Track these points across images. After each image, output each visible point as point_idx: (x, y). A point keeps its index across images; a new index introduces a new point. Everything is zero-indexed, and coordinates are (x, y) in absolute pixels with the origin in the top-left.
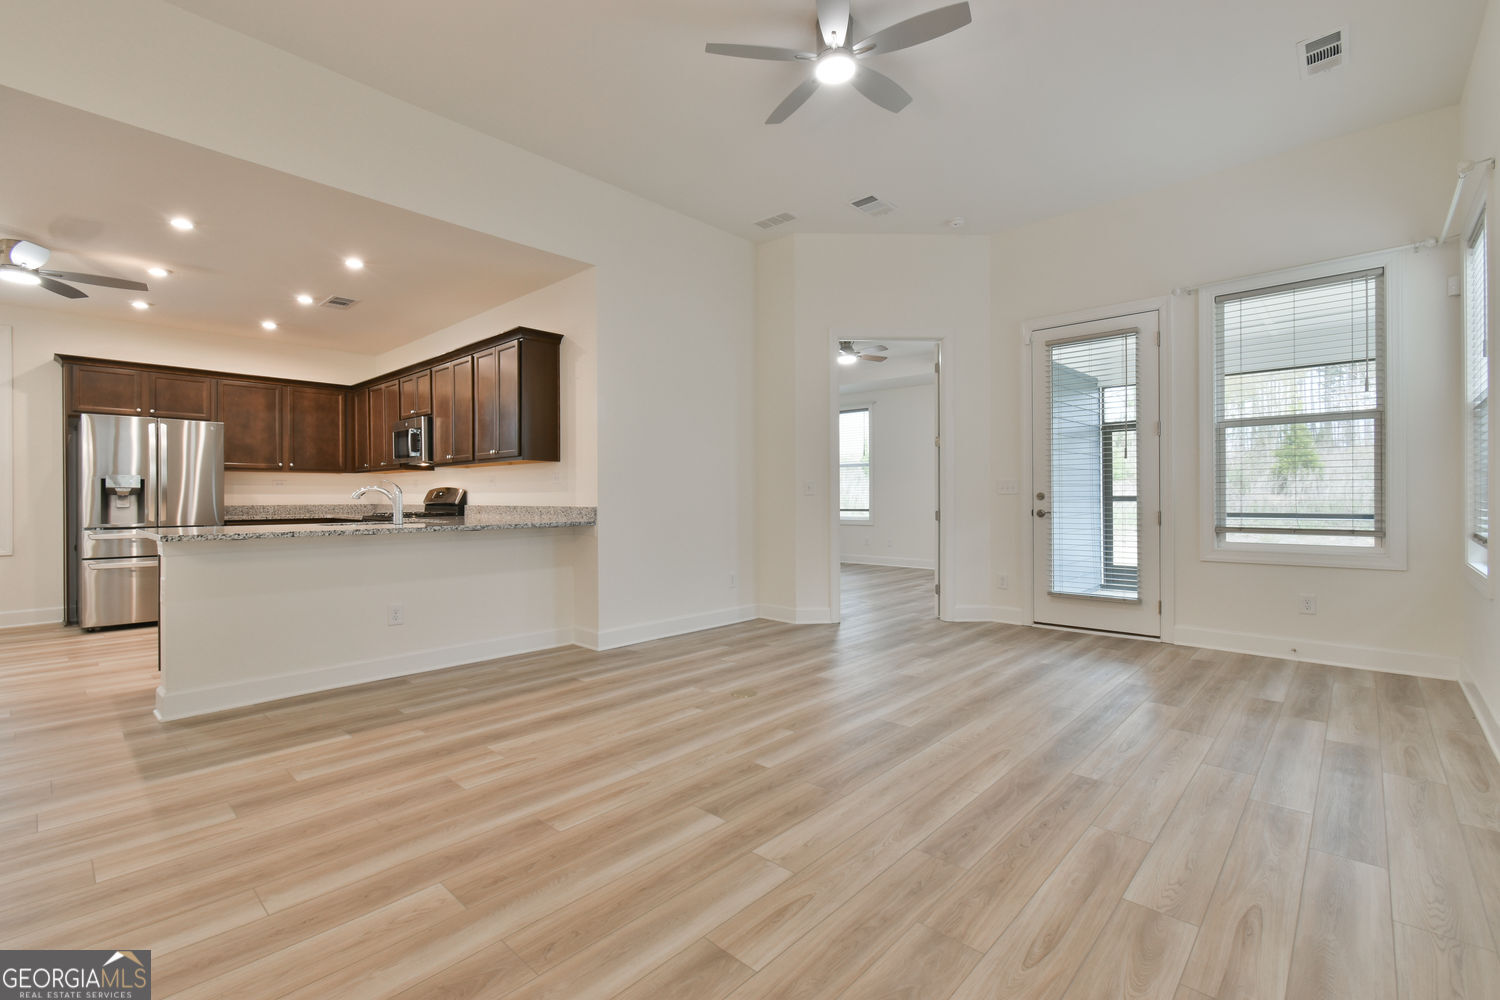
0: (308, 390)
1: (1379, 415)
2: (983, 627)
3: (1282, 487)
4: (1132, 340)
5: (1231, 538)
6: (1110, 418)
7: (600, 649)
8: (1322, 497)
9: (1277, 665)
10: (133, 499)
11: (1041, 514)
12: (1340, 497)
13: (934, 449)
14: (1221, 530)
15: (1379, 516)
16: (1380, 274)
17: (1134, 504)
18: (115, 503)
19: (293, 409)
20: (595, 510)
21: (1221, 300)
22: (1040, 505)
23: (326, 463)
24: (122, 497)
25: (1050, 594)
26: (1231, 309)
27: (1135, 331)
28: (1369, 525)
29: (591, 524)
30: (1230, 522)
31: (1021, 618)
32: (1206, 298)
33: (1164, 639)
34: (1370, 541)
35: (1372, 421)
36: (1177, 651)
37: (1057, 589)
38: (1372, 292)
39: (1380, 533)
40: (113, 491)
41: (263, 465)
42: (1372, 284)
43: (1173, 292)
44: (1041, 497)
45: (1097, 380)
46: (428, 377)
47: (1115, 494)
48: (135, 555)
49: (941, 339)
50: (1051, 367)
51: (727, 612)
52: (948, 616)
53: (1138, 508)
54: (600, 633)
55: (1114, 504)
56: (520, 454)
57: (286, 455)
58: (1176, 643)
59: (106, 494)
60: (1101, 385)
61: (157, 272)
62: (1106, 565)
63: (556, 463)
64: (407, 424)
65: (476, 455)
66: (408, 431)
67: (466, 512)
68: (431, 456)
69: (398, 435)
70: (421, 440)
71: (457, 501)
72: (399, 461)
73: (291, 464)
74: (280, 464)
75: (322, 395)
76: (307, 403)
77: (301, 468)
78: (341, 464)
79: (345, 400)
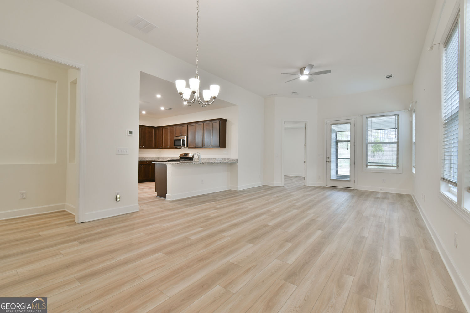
0: (147, 128)
1: (398, 143)
2: (315, 187)
3: (374, 156)
4: (349, 125)
5: (369, 167)
6: (338, 139)
7: (238, 190)
8: (383, 159)
9: (378, 192)
11: (328, 162)
12: (388, 159)
13: (304, 147)
14: (367, 165)
15: (397, 163)
16: (398, 115)
17: (349, 160)
19: (144, 132)
20: (237, 159)
21: (368, 118)
22: (328, 160)
23: (150, 147)
25: (331, 179)
26: (369, 119)
27: (350, 123)
28: (396, 165)
29: (237, 162)
30: (369, 164)
31: (324, 185)
32: (365, 117)
33: (355, 188)
34: (396, 168)
35: (396, 144)
36: (358, 191)
37: (332, 178)
38: (397, 119)
39: (397, 166)
42: (397, 117)
43: (358, 116)
44: (329, 158)
45: (335, 130)
46: (187, 127)
47: (339, 157)
49: (306, 122)
50: (331, 129)
51: (258, 184)
52: (307, 184)
53: (350, 161)
54: (238, 186)
55: (339, 160)
56: (219, 146)
58: (358, 189)
60: (336, 131)
62: (336, 175)
63: (225, 149)
64: (179, 138)
65: (204, 146)
66: (181, 139)
67: (194, 159)
68: (187, 146)
69: (175, 140)
70: (185, 142)
71: (192, 157)
72: (176, 147)
73: (143, 147)
74: (141, 147)
75: (150, 129)
76: (146, 131)
77: (145, 148)
78: (153, 147)
79: (154, 130)
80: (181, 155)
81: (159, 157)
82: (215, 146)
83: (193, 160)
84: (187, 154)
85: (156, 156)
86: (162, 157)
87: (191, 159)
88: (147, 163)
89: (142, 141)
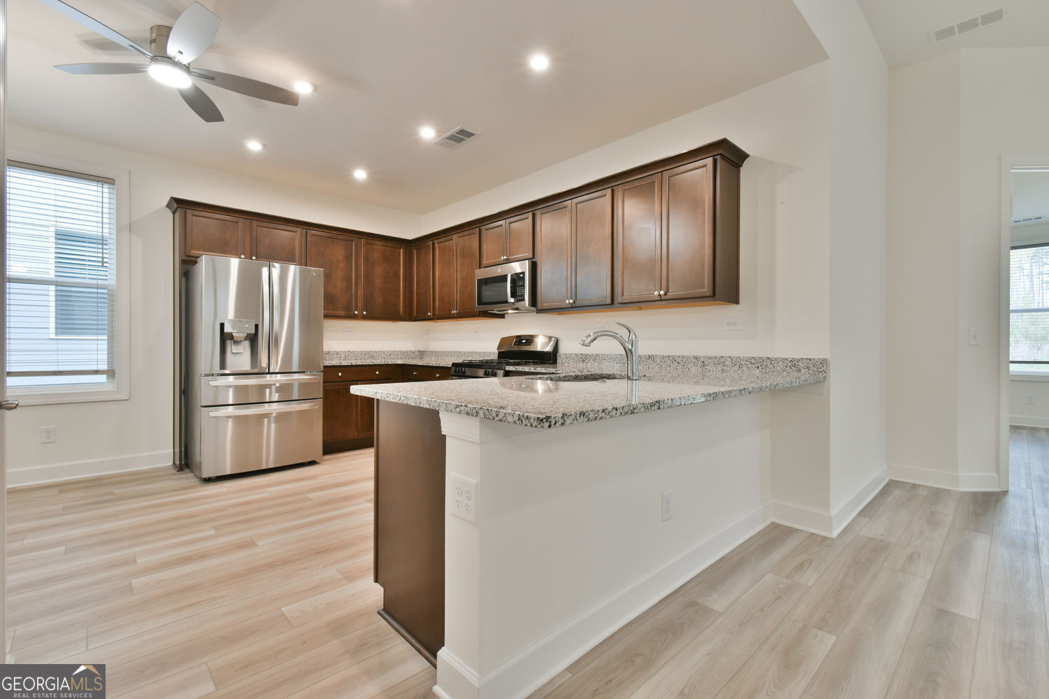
0: (377, 243)
7: (834, 535)
10: (247, 344)
18: (230, 347)
19: (366, 260)
20: (826, 361)
23: (388, 313)
24: (237, 342)
40: (231, 336)
41: (342, 313)
46: (530, 220)
48: (231, 403)
56: (711, 296)
57: (360, 304)
59: (225, 338)
61: (302, 87)
63: (734, 306)
64: (499, 271)
65: (618, 299)
66: (507, 276)
67: (559, 360)
68: (534, 302)
69: (484, 282)
70: (523, 286)
71: (549, 349)
72: (483, 308)
73: (365, 313)
74: (356, 312)
75: (388, 248)
76: (376, 255)
77: (372, 316)
78: (401, 313)
79: (405, 253)
80: (504, 341)
81: (421, 349)
82: (681, 293)
83: (555, 362)
84: (530, 340)
85: (413, 349)
86: (432, 352)
87: (549, 358)
88: (377, 373)
89: (361, 292)
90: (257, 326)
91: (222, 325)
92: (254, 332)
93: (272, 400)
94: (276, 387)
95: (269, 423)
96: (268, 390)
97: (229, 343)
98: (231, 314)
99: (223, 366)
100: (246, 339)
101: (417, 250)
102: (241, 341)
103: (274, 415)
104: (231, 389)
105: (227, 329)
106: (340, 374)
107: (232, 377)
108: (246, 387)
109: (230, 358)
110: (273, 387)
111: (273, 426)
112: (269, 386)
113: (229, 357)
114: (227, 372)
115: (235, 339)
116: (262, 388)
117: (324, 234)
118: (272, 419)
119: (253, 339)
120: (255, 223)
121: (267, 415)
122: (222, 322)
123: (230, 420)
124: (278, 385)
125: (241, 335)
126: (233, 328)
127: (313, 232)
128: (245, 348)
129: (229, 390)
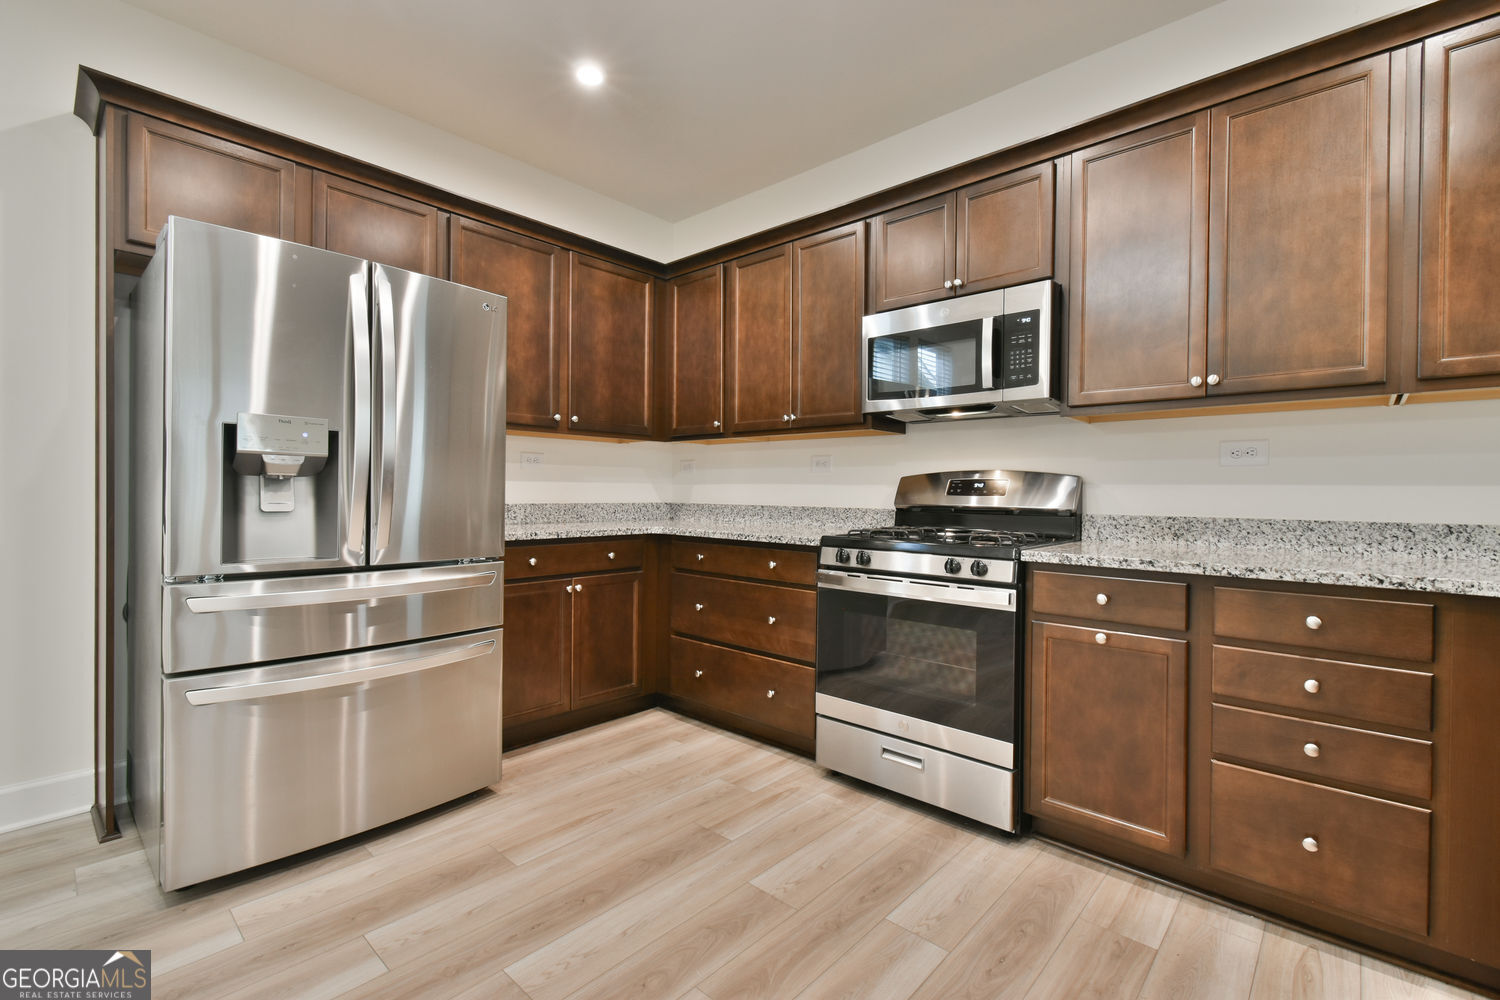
0: (600, 264)
10: (304, 487)
18: (256, 495)
19: (578, 297)
24: (275, 482)
40: (257, 465)
41: (531, 418)
48: (256, 658)
57: (565, 399)
59: (238, 468)
70: (1034, 346)
73: (575, 418)
74: (557, 417)
75: (620, 278)
76: (597, 291)
77: (588, 428)
78: (646, 424)
79: (654, 293)
88: (611, 555)
89: (567, 372)
90: (333, 437)
91: (230, 431)
92: (325, 453)
93: (362, 645)
94: (370, 610)
95: (353, 711)
96: (349, 616)
97: (250, 484)
98: (258, 398)
99: (232, 548)
100: (302, 472)
101: (678, 287)
102: (287, 479)
103: (366, 686)
104: (257, 619)
105: (247, 443)
106: (533, 561)
107: (258, 584)
108: (296, 611)
109: (252, 525)
110: (362, 608)
111: (363, 717)
112: (350, 606)
113: (251, 523)
114: (248, 568)
115: (271, 472)
116: (335, 612)
117: (488, 229)
118: (361, 699)
119: (322, 473)
120: (323, 181)
121: (348, 690)
122: (230, 421)
123: (255, 709)
124: (373, 603)
125: (289, 460)
126: (263, 439)
127: (464, 221)
128: (299, 499)
129: (251, 623)
